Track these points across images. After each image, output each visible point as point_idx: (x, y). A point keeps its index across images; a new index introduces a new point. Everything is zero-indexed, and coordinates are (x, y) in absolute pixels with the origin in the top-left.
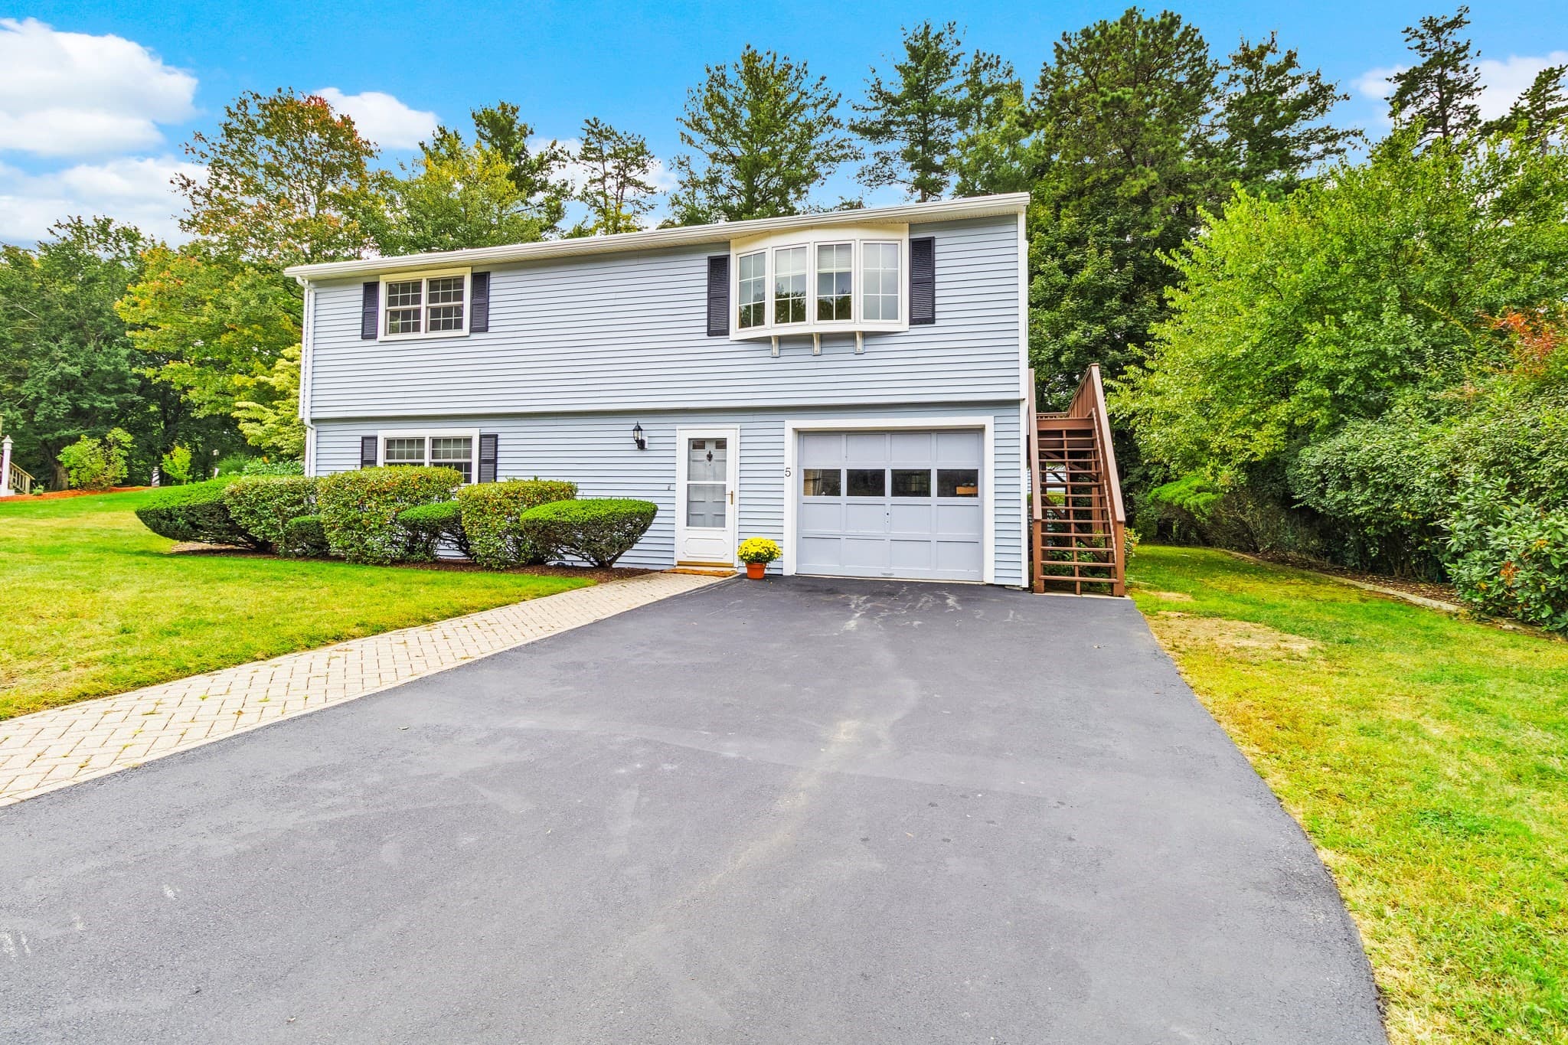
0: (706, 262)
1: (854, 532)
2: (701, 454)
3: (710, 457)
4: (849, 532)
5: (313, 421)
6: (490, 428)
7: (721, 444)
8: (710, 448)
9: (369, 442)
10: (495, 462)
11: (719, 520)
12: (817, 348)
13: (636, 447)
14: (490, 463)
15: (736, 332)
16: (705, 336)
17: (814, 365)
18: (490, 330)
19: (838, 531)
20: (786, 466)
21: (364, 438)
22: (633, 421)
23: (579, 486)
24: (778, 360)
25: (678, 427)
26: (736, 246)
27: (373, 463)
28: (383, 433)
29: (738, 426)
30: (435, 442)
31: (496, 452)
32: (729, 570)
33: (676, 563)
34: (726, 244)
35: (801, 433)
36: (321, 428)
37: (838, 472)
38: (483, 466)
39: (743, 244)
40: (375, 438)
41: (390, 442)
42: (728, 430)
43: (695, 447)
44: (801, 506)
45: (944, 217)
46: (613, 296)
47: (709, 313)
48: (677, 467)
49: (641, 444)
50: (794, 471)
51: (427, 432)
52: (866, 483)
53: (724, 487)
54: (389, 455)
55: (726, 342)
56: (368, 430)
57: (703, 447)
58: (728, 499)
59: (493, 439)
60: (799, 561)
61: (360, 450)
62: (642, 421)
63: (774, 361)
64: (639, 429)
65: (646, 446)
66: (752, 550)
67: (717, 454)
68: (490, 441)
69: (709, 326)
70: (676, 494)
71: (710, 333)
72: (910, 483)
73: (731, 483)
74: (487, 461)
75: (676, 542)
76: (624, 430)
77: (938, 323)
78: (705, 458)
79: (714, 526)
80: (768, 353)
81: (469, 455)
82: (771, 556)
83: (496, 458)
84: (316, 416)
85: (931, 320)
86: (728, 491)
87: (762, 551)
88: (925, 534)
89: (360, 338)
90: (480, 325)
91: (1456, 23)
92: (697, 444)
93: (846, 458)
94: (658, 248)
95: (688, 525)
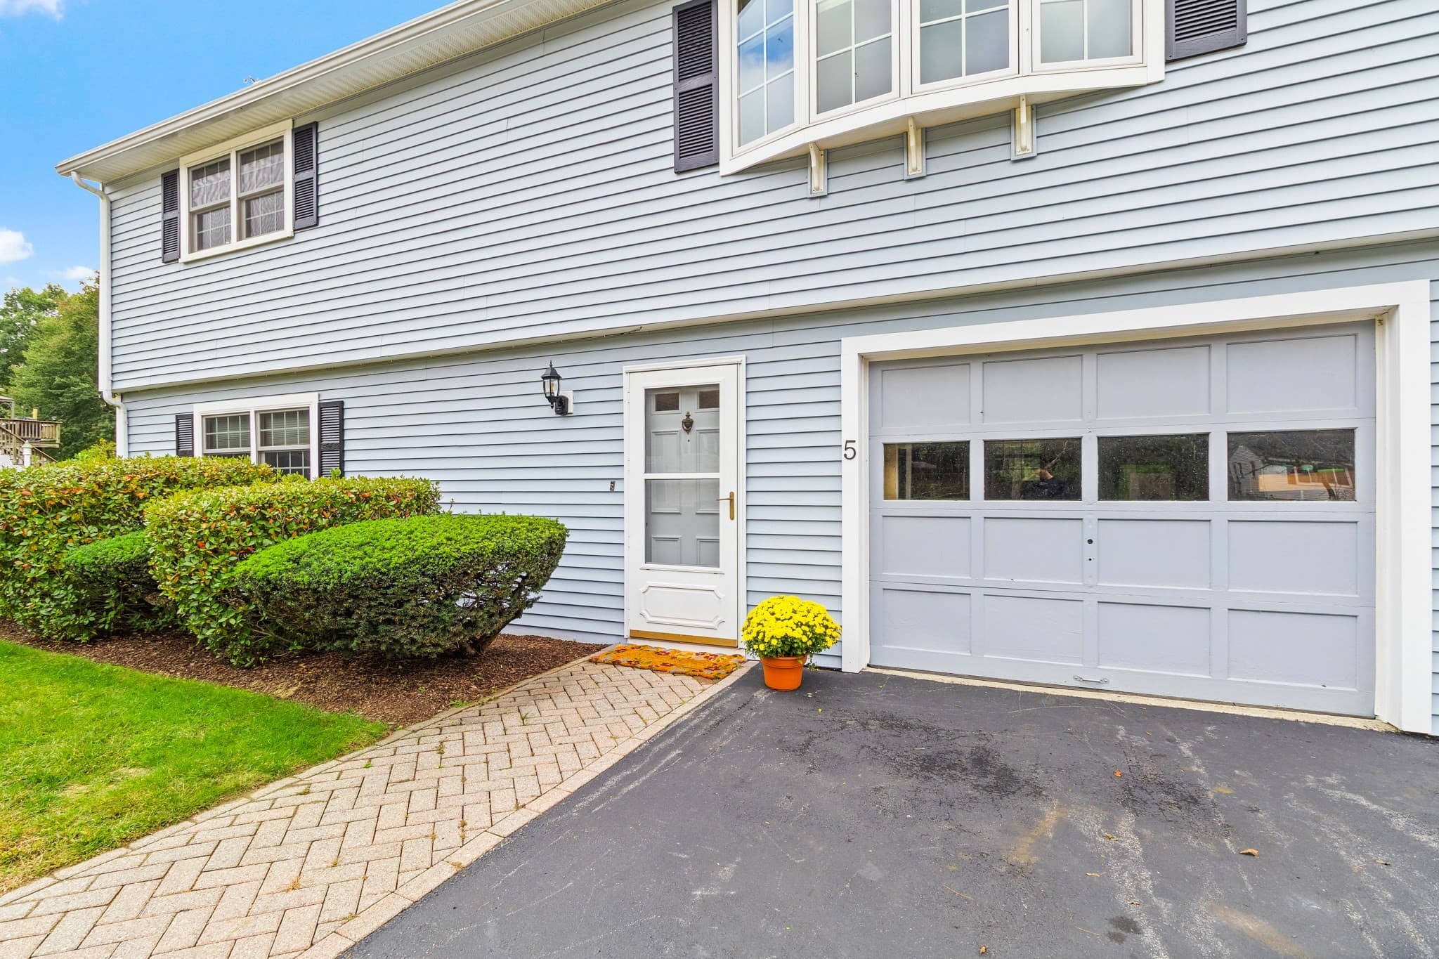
0: (669, 22)
1: (1003, 580)
2: (670, 420)
3: (688, 424)
4: (990, 579)
6: (334, 390)
7: (709, 397)
8: (689, 406)
9: (183, 420)
10: (340, 447)
11: (708, 552)
12: (915, 161)
13: (551, 412)
14: (335, 449)
15: (731, 154)
16: (671, 175)
17: (909, 204)
18: (322, 223)
19: (964, 578)
20: (845, 436)
21: (176, 419)
22: (542, 364)
23: (442, 487)
24: (824, 204)
25: (626, 368)
27: (191, 454)
28: (203, 408)
29: (741, 358)
30: (265, 418)
31: (342, 431)
32: (730, 652)
33: (627, 634)
35: (872, 364)
36: (132, 406)
37: (962, 448)
38: (325, 454)
40: (191, 417)
41: (210, 423)
42: (722, 368)
43: (660, 407)
44: (876, 523)
46: (502, 126)
47: (677, 127)
48: (626, 447)
49: (560, 405)
50: (862, 447)
51: (253, 403)
53: (715, 484)
54: (210, 442)
55: (713, 180)
56: (180, 405)
57: (675, 406)
58: (724, 508)
59: (337, 410)
60: (874, 639)
61: (174, 437)
62: (560, 361)
63: (816, 205)
64: (553, 375)
65: (571, 408)
66: (776, 631)
67: (702, 418)
68: (334, 411)
69: (679, 154)
70: (626, 499)
71: (683, 165)
73: (730, 478)
74: (330, 447)
75: (628, 591)
77: (1253, 44)
78: (679, 427)
79: (698, 564)
80: (803, 192)
81: (306, 440)
82: (817, 643)
83: (342, 441)
84: (121, 386)
85: (1231, 41)
86: (724, 493)
87: (797, 634)
88: (1194, 591)
89: (160, 263)
90: (308, 216)
92: (664, 400)
93: (981, 416)
94: (580, 13)
95: (648, 559)
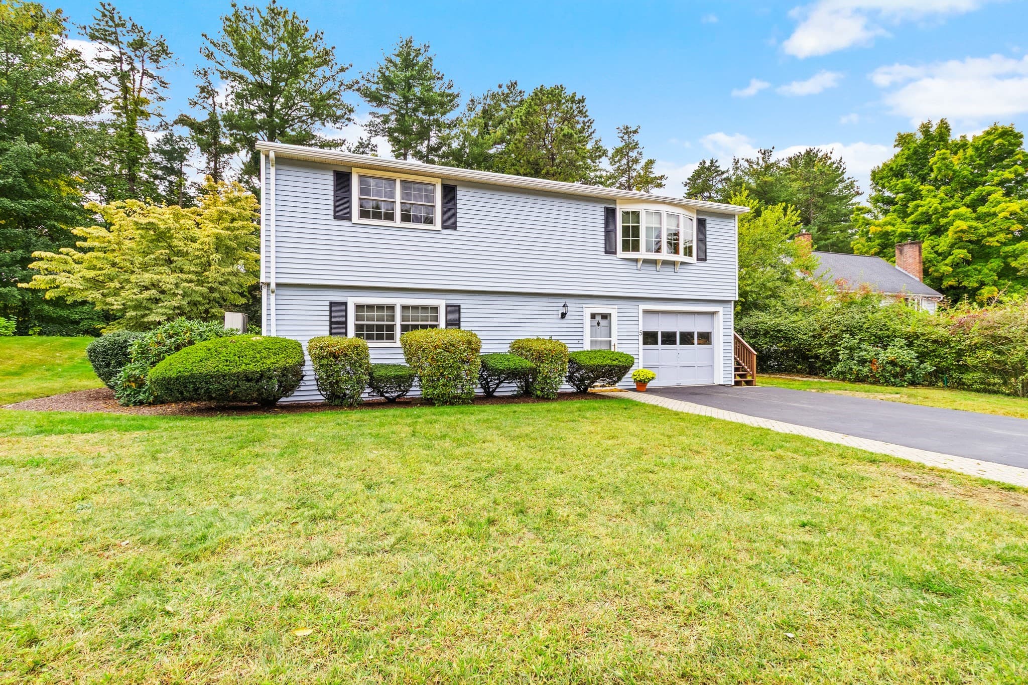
0: (603, 210)
1: (665, 363)
2: (595, 321)
3: (598, 324)
4: (662, 363)
5: (278, 285)
6: (454, 300)
7: (606, 317)
8: (598, 319)
9: (337, 308)
10: (458, 325)
12: (659, 267)
13: (559, 317)
14: (455, 325)
15: (620, 254)
16: (603, 253)
17: (656, 276)
18: (458, 229)
19: (657, 364)
20: (640, 329)
21: (331, 303)
25: (586, 305)
26: (620, 204)
27: (343, 324)
28: (353, 301)
29: (616, 306)
30: (405, 308)
31: (459, 317)
34: (614, 201)
35: (645, 312)
36: (280, 292)
37: (657, 333)
39: (624, 203)
40: (345, 304)
41: (359, 307)
42: (611, 309)
43: (592, 317)
44: (646, 351)
45: (712, 210)
47: (605, 240)
48: (585, 330)
49: (563, 315)
50: (642, 332)
51: (398, 301)
52: (669, 339)
53: (610, 341)
54: (358, 318)
55: (614, 258)
56: (335, 296)
58: (613, 348)
61: (328, 313)
62: (568, 301)
63: (639, 272)
64: (564, 305)
65: (566, 316)
67: (604, 322)
68: (454, 310)
69: (605, 248)
70: (584, 346)
71: (606, 252)
72: (687, 338)
73: (614, 339)
74: (452, 324)
76: (556, 306)
77: (708, 261)
78: (596, 325)
80: (635, 267)
81: (436, 319)
83: (460, 322)
85: (705, 260)
86: (613, 344)
88: (693, 363)
89: (332, 218)
90: (450, 222)
91: (635, 132)
93: (661, 326)
94: (580, 196)
